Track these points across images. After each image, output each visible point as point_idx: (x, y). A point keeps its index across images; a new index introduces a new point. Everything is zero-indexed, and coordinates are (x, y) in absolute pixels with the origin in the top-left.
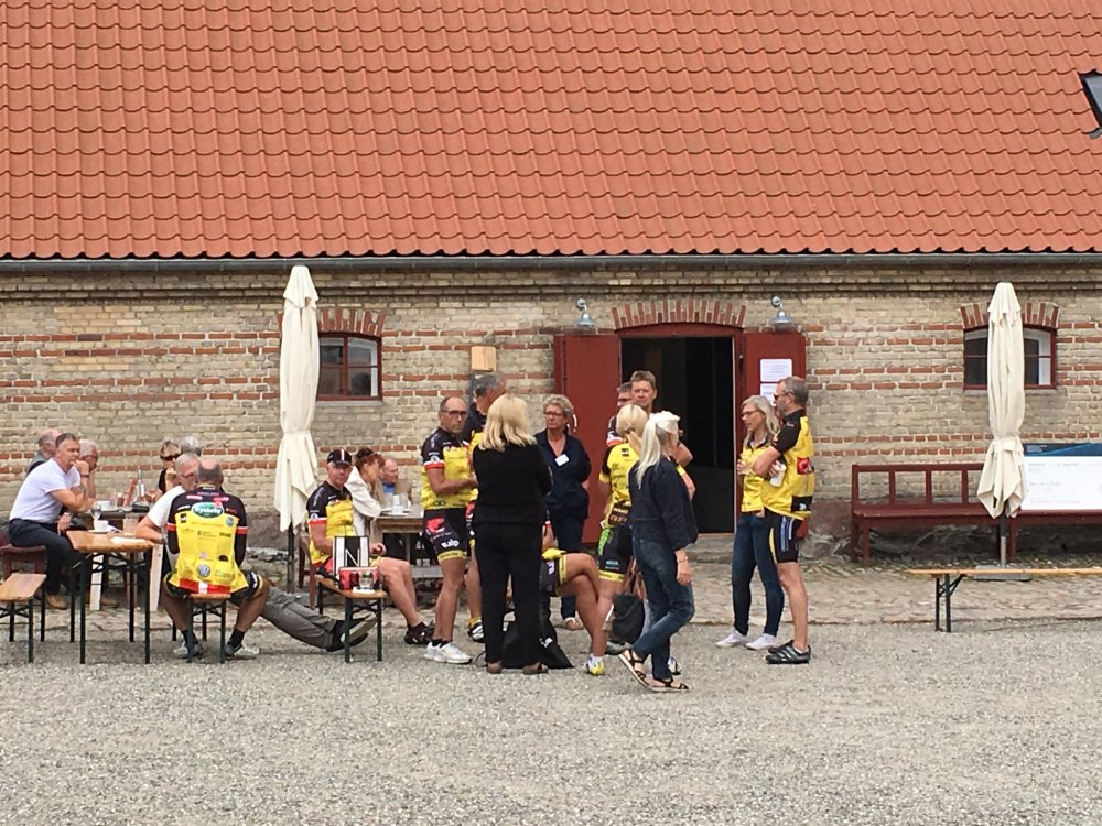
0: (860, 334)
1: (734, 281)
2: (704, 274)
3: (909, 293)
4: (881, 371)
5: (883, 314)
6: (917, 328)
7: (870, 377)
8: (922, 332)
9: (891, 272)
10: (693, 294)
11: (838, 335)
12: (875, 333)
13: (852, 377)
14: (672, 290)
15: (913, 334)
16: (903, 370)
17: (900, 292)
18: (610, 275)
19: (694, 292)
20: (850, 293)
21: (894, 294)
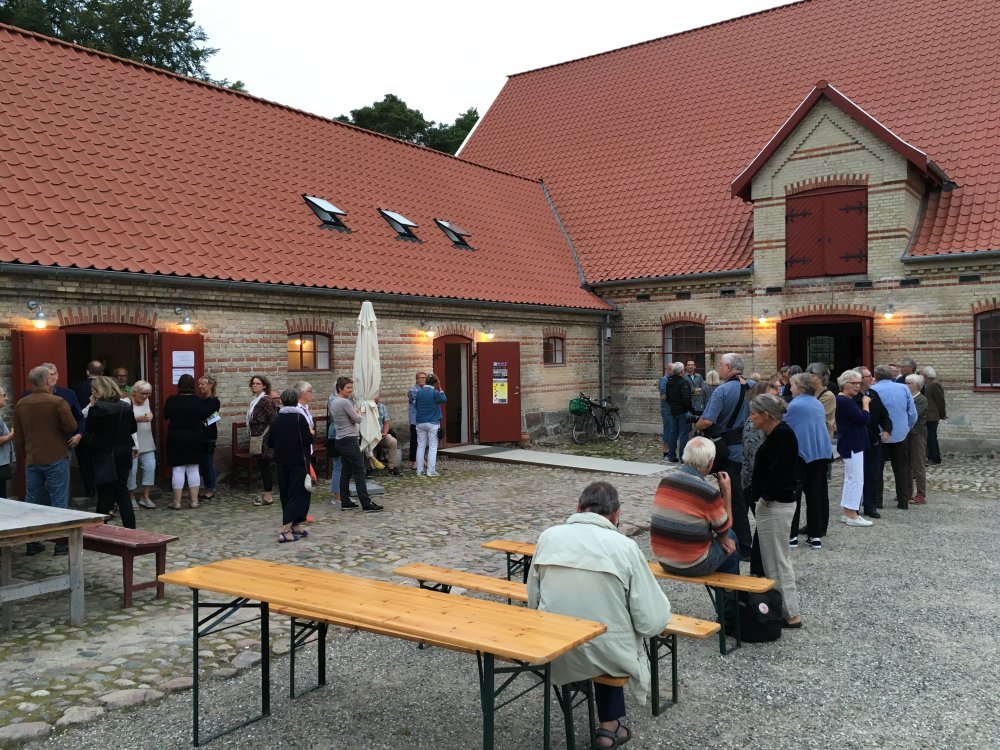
0: (230, 336)
1: (152, 294)
2: (130, 288)
3: (258, 310)
4: (242, 360)
5: (243, 322)
6: (263, 332)
7: (237, 364)
8: (265, 335)
9: (252, 295)
10: (120, 302)
11: (217, 335)
12: (239, 335)
13: (226, 364)
14: (105, 298)
15: (260, 336)
16: (255, 359)
17: (253, 308)
18: (58, 283)
19: (121, 300)
20: (224, 308)
21: (250, 310)
